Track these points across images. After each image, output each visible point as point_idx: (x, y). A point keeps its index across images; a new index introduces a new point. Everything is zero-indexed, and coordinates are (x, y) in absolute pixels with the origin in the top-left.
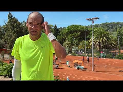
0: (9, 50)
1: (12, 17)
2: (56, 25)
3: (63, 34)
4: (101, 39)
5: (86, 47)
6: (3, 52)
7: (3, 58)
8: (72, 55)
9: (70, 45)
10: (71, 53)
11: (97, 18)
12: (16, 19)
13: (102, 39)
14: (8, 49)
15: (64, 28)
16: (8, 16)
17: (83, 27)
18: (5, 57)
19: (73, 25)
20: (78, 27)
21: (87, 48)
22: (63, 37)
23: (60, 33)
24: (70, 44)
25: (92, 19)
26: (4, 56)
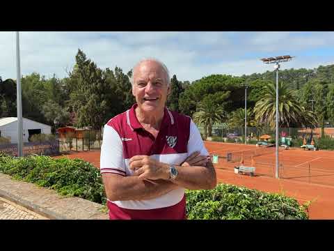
0: (80, 129)
1: (85, 59)
2: (175, 76)
3: (192, 95)
4: (282, 104)
5: (246, 124)
6: (70, 134)
7: (71, 147)
8: (214, 140)
9: (209, 119)
10: (211, 135)
11: (289, 57)
12: (93, 64)
13: (284, 106)
14: (78, 128)
15: (185, 82)
16: (77, 57)
17: (237, 80)
18: (74, 144)
19: (214, 76)
20: (225, 78)
21: (249, 126)
22: (192, 102)
23: (185, 93)
24: (207, 116)
25: (274, 60)
26: (71, 143)
